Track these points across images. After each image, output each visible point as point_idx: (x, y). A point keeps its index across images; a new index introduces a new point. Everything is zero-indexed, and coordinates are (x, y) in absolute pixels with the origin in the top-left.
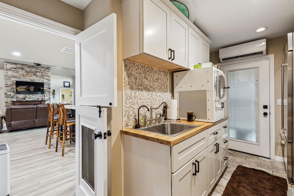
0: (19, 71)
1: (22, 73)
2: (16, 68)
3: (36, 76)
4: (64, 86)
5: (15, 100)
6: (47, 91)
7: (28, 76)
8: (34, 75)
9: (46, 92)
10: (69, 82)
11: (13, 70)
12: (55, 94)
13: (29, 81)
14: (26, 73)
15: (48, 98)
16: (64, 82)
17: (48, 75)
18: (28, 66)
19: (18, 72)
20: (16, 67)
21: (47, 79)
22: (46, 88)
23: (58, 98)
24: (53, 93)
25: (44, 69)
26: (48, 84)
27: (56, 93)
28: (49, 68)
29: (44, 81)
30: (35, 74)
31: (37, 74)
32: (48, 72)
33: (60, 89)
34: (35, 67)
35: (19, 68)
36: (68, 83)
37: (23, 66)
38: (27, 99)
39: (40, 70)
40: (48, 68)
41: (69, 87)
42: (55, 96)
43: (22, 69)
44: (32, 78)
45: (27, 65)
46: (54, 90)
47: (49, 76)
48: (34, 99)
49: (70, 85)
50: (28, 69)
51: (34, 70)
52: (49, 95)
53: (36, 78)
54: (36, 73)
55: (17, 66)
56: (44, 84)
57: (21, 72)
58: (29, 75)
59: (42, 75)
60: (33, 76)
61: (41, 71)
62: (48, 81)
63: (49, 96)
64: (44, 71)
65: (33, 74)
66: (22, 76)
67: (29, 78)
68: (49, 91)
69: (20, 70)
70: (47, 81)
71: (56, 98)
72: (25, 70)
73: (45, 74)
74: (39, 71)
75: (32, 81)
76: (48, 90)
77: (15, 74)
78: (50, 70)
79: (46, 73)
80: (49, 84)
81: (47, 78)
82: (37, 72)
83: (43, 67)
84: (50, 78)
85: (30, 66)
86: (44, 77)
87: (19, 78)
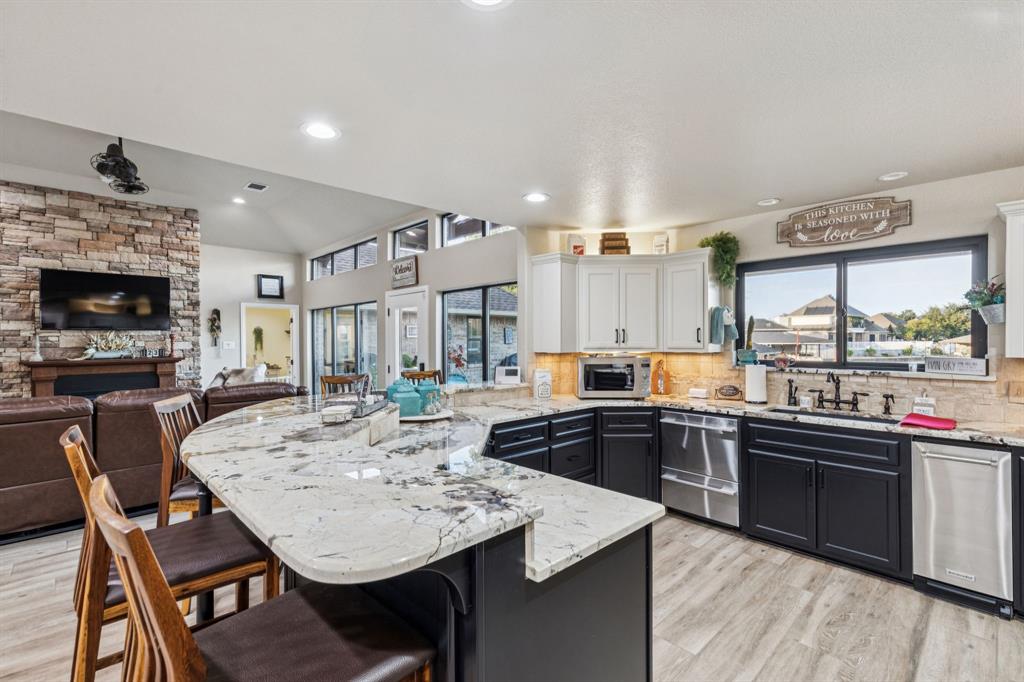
0: (57, 223)
1: (72, 234)
2: (42, 212)
3: (135, 247)
4: (260, 295)
5: (38, 358)
6: (184, 317)
7: (98, 249)
8: (125, 244)
9: (179, 321)
10: (281, 279)
11: (29, 217)
12: (219, 328)
13: (102, 268)
14: (88, 235)
15: (188, 346)
16: (260, 277)
17: (190, 243)
18: (100, 201)
19: (50, 228)
20: (42, 206)
21: (182, 264)
22: (180, 304)
23: (233, 345)
24: (213, 325)
25: (170, 218)
26: (190, 287)
27: (223, 323)
28: (195, 211)
29: (173, 269)
30: (130, 239)
31: (139, 238)
32: (188, 229)
33: (244, 306)
34: (130, 209)
35: (58, 211)
37: (76, 203)
38: (91, 351)
39: (153, 221)
40: (190, 214)
41: (281, 296)
42: (223, 336)
43: (73, 215)
44: (116, 258)
45: (93, 197)
46: (217, 312)
47: (191, 250)
48: (125, 353)
49: (286, 290)
50: (98, 218)
51: (128, 222)
52: (194, 333)
53: (135, 257)
54: (136, 235)
55: (49, 201)
56: (172, 285)
57: (67, 228)
58: (102, 244)
59: (162, 246)
60: (120, 248)
61: (159, 226)
62: (188, 272)
63: (193, 339)
64: (169, 224)
65: (121, 239)
66: (73, 247)
67: (104, 255)
68: (194, 313)
69: (62, 222)
70: (183, 270)
71: (226, 347)
72: (85, 220)
73: (176, 241)
74: (149, 224)
75: (115, 269)
76: (186, 313)
77: (37, 239)
78: (197, 221)
79: (181, 234)
80: (195, 284)
81: (183, 256)
82: (138, 229)
83: (167, 210)
84: (197, 258)
85: (109, 203)
86: (170, 254)
87: (56, 258)
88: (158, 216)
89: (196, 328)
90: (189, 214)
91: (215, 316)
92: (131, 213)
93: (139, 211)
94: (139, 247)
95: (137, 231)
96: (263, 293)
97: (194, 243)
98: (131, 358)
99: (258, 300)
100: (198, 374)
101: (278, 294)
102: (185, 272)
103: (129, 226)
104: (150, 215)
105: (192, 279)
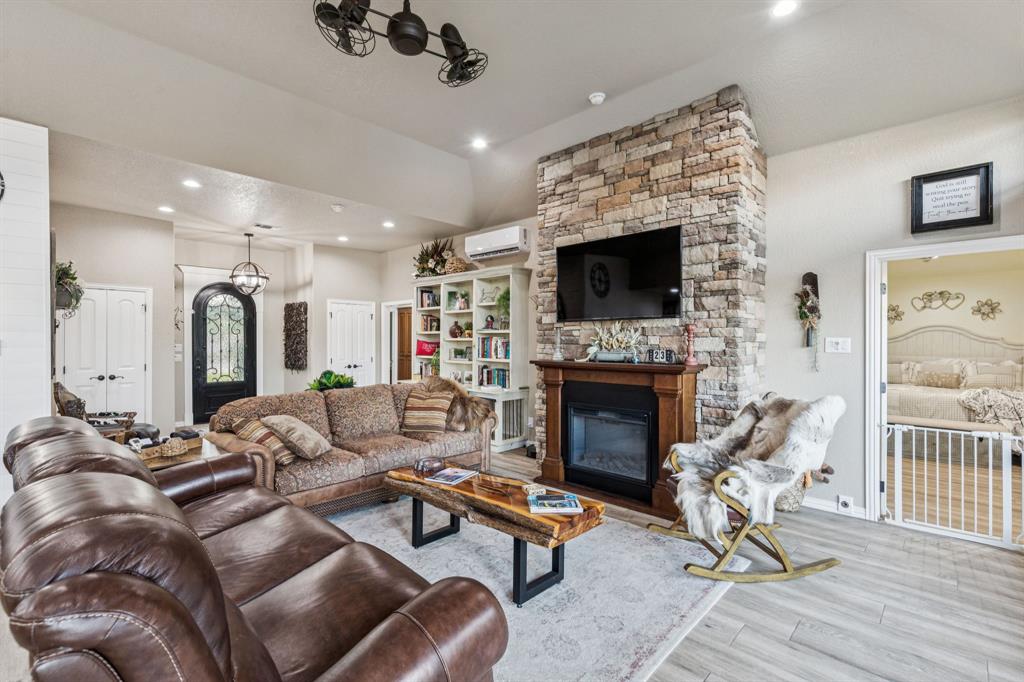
0: (581, 186)
1: (592, 196)
2: (569, 179)
3: (651, 190)
4: (919, 227)
5: (558, 357)
6: (713, 293)
7: (613, 206)
8: (640, 189)
9: (706, 301)
10: (985, 171)
11: (560, 190)
12: (814, 309)
13: (616, 231)
14: (605, 191)
15: (718, 345)
16: (919, 181)
17: (722, 154)
18: (615, 138)
19: (576, 196)
20: (569, 171)
21: (711, 197)
22: (706, 270)
23: (847, 345)
24: (803, 304)
25: (695, 121)
26: (723, 235)
27: (825, 302)
28: (733, 88)
30: (648, 186)
31: (655, 173)
32: (722, 128)
33: (874, 257)
35: (583, 170)
36: (973, 182)
37: (599, 151)
38: (592, 351)
39: (673, 138)
41: (986, 216)
42: (823, 327)
43: (592, 169)
44: (629, 213)
45: (610, 135)
46: (811, 279)
47: (728, 165)
48: (629, 356)
49: (1000, 200)
50: (612, 162)
51: (644, 153)
52: (728, 320)
53: (649, 205)
54: (653, 170)
55: (575, 162)
56: (684, 241)
57: (591, 188)
58: (617, 199)
59: (683, 177)
60: (635, 197)
61: (681, 142)
62: (721, 209)
63: (725, 331)
64: (694, 133)
65: (636, 183)
66: (591, 214)
67: (618, 214)
68: (727, 284)
69: (584, 184)
70: (712, 207)
71: (829, 349)
72: (603, 171)
73: (703, 157)
74: (667, 146)
76: (715, 285)
77: (567, 212)
78: (737, 105)
79: (711, 143)
80: (731, 227)
81: (712, 181)
82: (653, 160)
83: (691, 109)
84: (734, 177)
85: (624, 136)
86: (694, 185)
87: (578, 231)
88: (677, 127)
89: (730, 312)
90: (725, 99)
91: (808, 288)
92: (647, 139)
93: (655, 130)
94: (655, 188)
95: (653, 165)
96: (926, 220)
97: (729, 151)
98: (631, 361)
99: (911, 239)
100: (735, 398)
101: (975, 213)
102: (716, 210)
103: (645, 159)
104: (668, 131)
105: (726, 221)
